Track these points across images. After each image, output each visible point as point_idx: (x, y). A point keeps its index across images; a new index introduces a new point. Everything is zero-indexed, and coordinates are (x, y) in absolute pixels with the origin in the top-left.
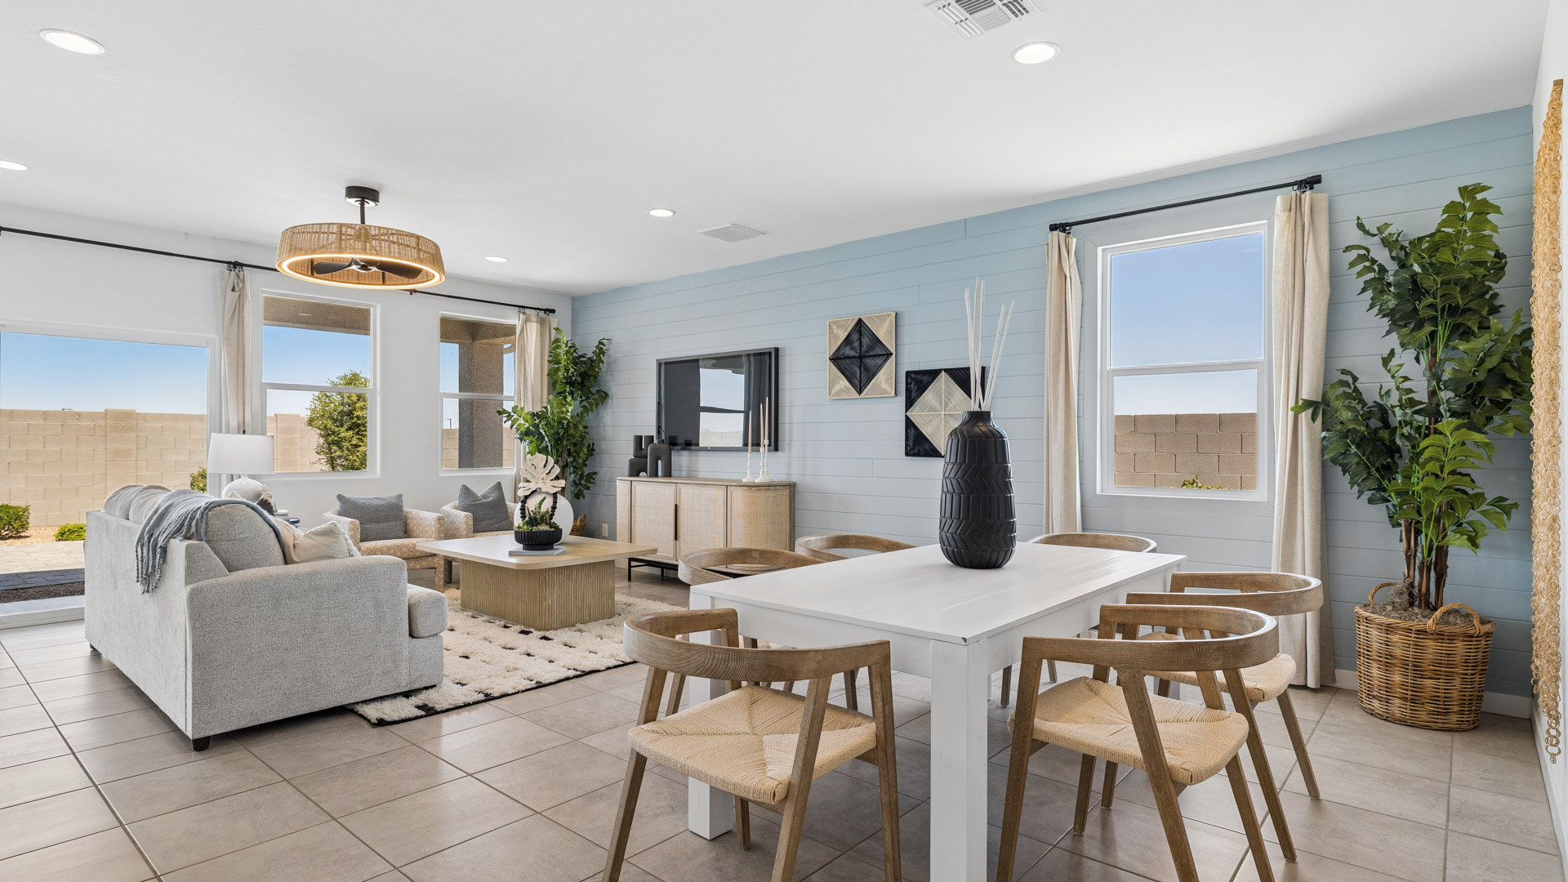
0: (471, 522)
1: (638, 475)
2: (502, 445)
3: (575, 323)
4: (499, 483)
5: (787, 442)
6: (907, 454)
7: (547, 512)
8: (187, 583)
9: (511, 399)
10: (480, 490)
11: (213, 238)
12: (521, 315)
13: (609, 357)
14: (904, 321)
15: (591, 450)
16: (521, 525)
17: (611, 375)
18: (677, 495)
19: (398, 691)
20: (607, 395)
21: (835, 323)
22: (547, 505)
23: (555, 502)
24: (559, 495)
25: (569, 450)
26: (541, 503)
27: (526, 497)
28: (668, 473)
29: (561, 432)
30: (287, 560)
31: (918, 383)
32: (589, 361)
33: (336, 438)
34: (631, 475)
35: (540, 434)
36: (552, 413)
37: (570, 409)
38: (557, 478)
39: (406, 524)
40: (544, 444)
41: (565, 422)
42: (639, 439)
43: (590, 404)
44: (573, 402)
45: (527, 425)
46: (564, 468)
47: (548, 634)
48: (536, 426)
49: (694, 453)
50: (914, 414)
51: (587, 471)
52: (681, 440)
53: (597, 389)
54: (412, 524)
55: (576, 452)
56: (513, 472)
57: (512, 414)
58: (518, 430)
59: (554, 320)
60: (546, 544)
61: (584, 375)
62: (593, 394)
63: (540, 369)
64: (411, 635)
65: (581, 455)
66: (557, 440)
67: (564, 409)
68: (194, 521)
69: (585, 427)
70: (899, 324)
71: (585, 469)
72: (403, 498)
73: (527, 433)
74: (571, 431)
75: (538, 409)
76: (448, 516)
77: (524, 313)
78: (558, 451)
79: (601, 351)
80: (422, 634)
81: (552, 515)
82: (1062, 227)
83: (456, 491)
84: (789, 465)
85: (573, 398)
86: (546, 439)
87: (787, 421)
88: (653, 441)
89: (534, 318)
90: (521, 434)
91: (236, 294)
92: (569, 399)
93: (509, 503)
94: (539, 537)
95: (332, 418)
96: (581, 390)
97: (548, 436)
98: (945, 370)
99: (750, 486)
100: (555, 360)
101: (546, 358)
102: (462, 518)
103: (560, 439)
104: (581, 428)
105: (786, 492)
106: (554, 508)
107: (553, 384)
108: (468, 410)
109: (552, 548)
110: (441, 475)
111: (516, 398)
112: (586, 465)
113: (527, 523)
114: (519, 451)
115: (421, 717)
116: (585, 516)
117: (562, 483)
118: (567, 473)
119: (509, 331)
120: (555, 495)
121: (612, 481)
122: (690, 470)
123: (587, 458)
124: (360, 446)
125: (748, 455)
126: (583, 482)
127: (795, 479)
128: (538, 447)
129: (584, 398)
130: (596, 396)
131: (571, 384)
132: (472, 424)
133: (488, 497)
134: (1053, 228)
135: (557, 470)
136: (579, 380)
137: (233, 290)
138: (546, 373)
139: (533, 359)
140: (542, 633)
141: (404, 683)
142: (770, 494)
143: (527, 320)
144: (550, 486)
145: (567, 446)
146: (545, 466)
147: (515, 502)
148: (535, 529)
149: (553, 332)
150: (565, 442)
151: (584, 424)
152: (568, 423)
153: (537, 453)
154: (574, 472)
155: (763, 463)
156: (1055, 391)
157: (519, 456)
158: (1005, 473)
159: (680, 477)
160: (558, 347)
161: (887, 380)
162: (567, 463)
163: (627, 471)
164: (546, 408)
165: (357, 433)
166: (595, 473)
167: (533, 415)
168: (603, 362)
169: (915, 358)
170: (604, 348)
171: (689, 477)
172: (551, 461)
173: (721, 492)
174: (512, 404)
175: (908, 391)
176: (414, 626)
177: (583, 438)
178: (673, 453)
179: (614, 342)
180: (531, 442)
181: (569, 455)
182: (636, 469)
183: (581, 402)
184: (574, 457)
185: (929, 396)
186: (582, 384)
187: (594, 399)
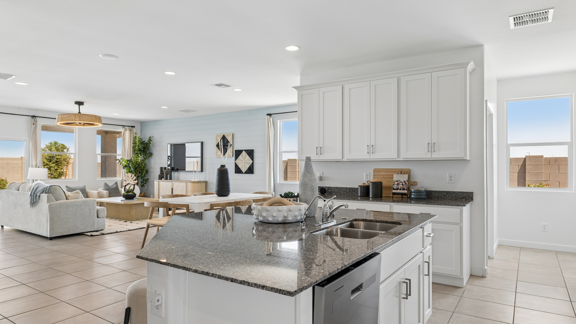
0: (108, 194)
1: (161, 179)
2: (116, 169)
3: (142, 130)
4: (117, 182)
5: (205, 169)
6: (235, 173)
7: (132, 189)
8: (48, 203)
9: (119, 155)
10: (110, 184)
11: (27, 109)
12: (124, 129)
13: (153, 142)
14: (235, 136)
15: (147, 172)
16: (124, 193)
17: (153, 148)
18: (173, 185)
19: (94, 230)
20: (152, 154)
21: (217, 135)
22: (132, 187)
23: (134, 187)
24: (135, 185)
25: (139, 172)
26: (130, 187)
27: (126, 186)
28: (171, 179)
29: (137, 166)
30: (67, 199)
31: (238, 153)
32: (146, 144)
33: (48, 167)
34: (159, 179)
35: (130, 166)
36: (134, 160)
37: (140, 158)
38: (135, 180)
39: (87, 195)
40: (131, 169)
41: (138, 163)
42: (162, 168)
43: (147, 157)
44: (141, 156)
45: (125, 164)
46: (138, 177)
47: (132, 222)
48: (129, 164)
49: (179, 173)
50: (237, 162)
51: (145, 178)
52: (175, 169)
53: (149, 152)
54: (89, 195)
55: (142, 172)
56: (121, 179)
57: (121, 160)
58: (122, 165)
59: (134, 130)
60: (131, 198)
61: (144, 148)
62: (147, 154)
63: (130, 146)
64: (98, 217)
65: (143, 173)
66: (136, 169)
67: (138, 159)
68: (47, 190)
69: (145, 164)
70: (233, 137)
71: (145, 177)
72: (86, 187)
73: (125, 166)
74: (140, 166)
75: (129, 159)
76: (101, 192)
77: (124, 128)
78: (136, 172)
79: (150, 140)
80: (100, 217)
81: (133, 190)
82: (270, 115)
83: (103, 185)
84: (206, 176)
85: (141, 155)
86: (132, 168)
87: (205, 163)
88: (166, 169)
89: (128, 129)
90: (124, 166)
91: (34, 126)
92: (139, 155)
93: (120, 189)
94: (129, 196)
95: (46, 159)
96: (144, 152)
97: (132, 167)
98: (245, 150)
99: (193, 182)
100: (135, 143)
101: (132, 142)
102: (105, 192)
103: (136, 168)
104: (143, 164)
105: (204, 184)
106: (134, 188)
107: (134, 151)
108: (104, 159)
109: (133, 199)
110: (97, 180)
111: (122, 155)
112: (145, 176)
113: (126, 192)
114: (123, 172)
115: (101, 235)
116: (145, 193)
117: (137, 181)
118: (139, 179)
119: (119, 133)
120: (134, 185)
121: (154, 181)
122: (178, 178)
123: (145, 174)
124: (58, 169)
125: (193, 173)
126: (144, 182)
127: (207, 180)
128: (129, 170)
129: (144, 155)
130: (149, 154)
131: (140, 150)
132: (106, 163)
133: (113, 186)
134: (268, 115)
135: (135, 178)
136: (143, 149)
137: (33, 124)
138: (132, 147)
139: (127, 143)
140: (130, 222)
141: (96, 228)
142: (199, 184)
143: (126, 130)
144: (133, 182)
145: (139, 170)
146: (131, 177)
147: (121, 188)
148: (128, 194)
149: (134, 134)
150: (138, 169)
151: (145, 163)
152: (139, 163)
153: (129, 173)
154: (141, 178)
155: (198, 175)
156: (267, 157)
157: (123, 174)
158: (228, 177)
159: (175, 180)
160: (136, 139)
161: (231, 152)
162: (139, 176)
163: (158, 178)
164: (132, 158)
165: (57, 165)
166: (148, 179)
167: (128, 160)
168: (151, 144)
169: (238, 146)
170: (151, 139)
171: (177, 180)
172: (133, 175)
173: (185, 184)
174: (121, 157)
175: (236, 155)
176: (98, 215)
177: (144, 167)
178: (172, 172)
179: (154, 137)
180: (127, 169)
181: (140, 173)
182: (161, 178)
183: (143, 156)
184: (141, 174)
185: (240, 157)
186: (144, 151)
187: (148, 155)
